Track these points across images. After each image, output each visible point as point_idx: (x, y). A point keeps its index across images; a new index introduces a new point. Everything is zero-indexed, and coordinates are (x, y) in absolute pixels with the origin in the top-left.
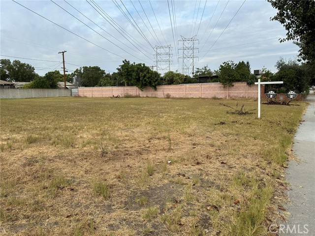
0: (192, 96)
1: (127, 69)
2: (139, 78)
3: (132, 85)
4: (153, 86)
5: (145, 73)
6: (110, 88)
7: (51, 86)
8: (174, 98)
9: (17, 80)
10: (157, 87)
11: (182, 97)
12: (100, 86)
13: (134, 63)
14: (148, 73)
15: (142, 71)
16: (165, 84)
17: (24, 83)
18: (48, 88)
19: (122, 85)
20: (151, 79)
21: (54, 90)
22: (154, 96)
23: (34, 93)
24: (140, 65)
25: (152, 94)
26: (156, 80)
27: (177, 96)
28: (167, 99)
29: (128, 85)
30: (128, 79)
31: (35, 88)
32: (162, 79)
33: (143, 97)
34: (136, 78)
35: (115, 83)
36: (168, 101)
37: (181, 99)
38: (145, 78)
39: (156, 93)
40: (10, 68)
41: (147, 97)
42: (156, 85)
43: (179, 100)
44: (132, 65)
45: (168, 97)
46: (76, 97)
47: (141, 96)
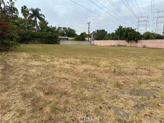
1: (121, 31)
2: (127, 35)
3: (122, 39)
4: (136, 40)
5: (131, 32)
6: (110, 41)
7: (82, 39)
8: (148, 48)
9: (69, 37)
10: (138, 41)
11: (154, 47)
12: (105, 40)
13: (125, 27)
14: (133, 32)
15: (129, 31)
16: (143, 39)
17: (71, 38)
18: (81, 40)
19: (117, 39)
20: (135, 36)
21: (84, 42)
22: (135, 46)
23: (75, 43)
24: (129, 28)
25: (134, 45)
26: (138, 37)
27: (151, 47)
28: (144, 48)
29: (120, 39)
30: (121, 36)
31: (76, 40)
32: (142, 36)
33: (128, 46)
34: (125, 36)
35: (113, 38)
36: (145, 50)
37: (153, 48)
38: (131, 36)
39: (137, 44)
40: (66, 31)
41: (131, 46)
42: (137, 40)
43: (152, 49)
44: (124, 28)
45: (144, 47)
46: (93, 45)
47: (127, 45)
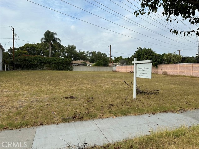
0: (184, 74)
8: (169, 75)
11: (176, 74)
22: (155, 72)
27: (172, 74)
28: (165, 76)
39: (157, 70)
42: (157, 64)
46: (115, 71)
